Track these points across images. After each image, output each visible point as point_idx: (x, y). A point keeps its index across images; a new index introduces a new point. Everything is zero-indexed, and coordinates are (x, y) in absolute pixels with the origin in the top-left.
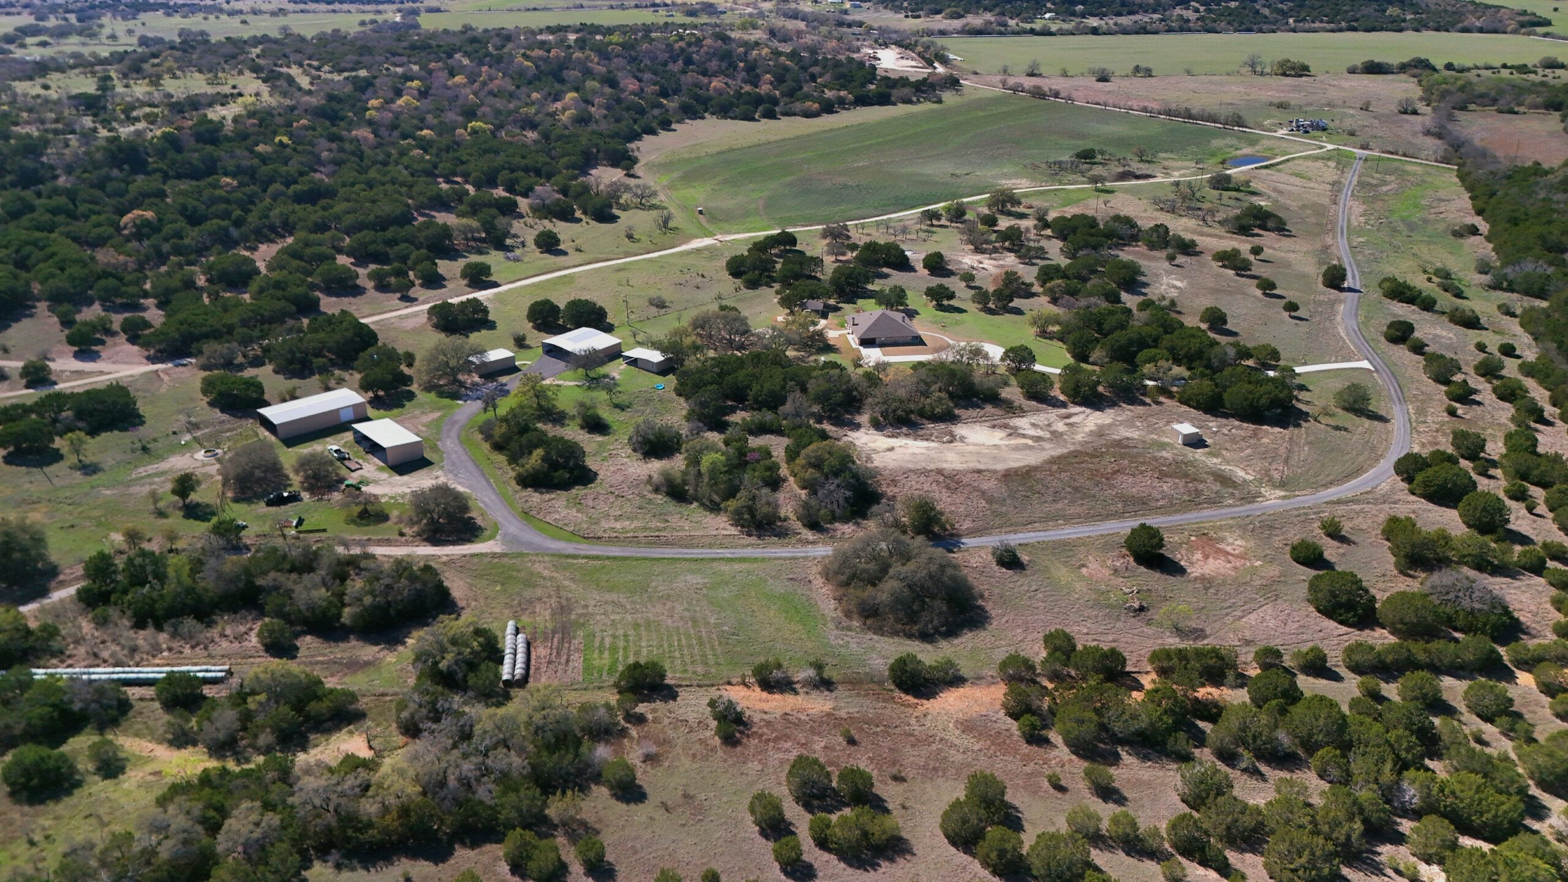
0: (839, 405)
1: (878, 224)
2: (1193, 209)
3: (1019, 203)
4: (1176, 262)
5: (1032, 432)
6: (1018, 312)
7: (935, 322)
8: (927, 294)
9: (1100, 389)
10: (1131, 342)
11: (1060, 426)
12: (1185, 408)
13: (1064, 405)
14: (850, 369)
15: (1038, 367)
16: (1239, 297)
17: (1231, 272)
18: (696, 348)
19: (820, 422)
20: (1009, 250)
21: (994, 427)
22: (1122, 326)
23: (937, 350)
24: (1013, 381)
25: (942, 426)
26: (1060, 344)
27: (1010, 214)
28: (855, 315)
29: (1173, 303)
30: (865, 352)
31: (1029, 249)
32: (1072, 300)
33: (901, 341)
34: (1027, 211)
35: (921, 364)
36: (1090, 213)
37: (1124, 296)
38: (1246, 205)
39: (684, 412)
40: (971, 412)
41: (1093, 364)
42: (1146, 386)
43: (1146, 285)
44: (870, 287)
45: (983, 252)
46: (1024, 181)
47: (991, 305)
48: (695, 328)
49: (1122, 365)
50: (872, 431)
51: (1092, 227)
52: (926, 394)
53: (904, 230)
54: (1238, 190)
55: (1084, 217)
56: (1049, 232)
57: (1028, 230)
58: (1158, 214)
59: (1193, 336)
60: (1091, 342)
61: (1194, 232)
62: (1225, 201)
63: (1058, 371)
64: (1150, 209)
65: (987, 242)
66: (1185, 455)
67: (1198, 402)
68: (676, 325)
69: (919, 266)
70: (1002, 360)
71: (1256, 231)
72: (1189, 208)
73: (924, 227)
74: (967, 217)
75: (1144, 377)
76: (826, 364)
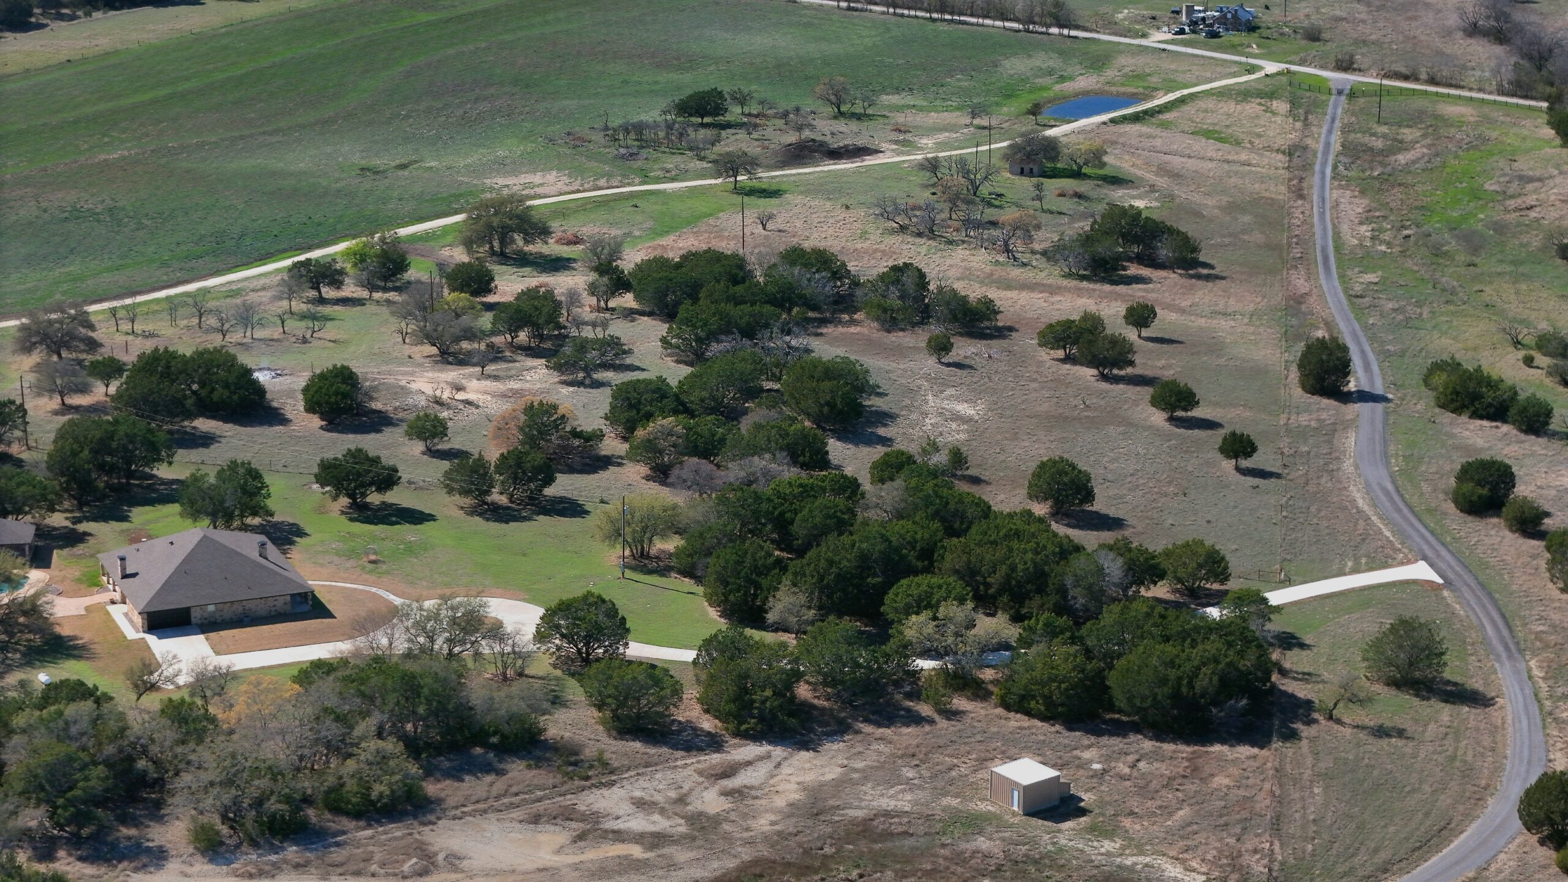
0: (101, 801)
1: (173, 306)
2: (978, 225)
3: (544, 232)
4: (953, 356)
5: (638, 823)
6: (570, 508)
7: (351, 554)
8: (322, 480)
9: (803, 691)
10: (865, 562)
11: (710, 801)
12: (1017, 721)
13: (715, 743)
14: (123, 696)
15: (636, 650)
16: (1112, 430)
17: (1088, 373)
19: (46, 854)
20: (531, 351)
21: (536, 819)
22: (842, 524)
23: (363, 626)
24: (574, 690)
25: (396, 831)
26: (688, 583)
27: (523, 260)
28: (127, 550)
29: (958, 458)
30: (160, 646)
31: (583, 346)
32: (705, 466)
33: (262, 608)
34: (566, 251)
35: (320, 667)
36: (727, 247)
37: (837, 449)
38: (1100, 208)
40: (474, 786)
41: (778, 628)
42: (915, 674)
43: (885, 417)
44: (163, 472)
45: (462, 360)
46: (552, 176)
47: (497, 497)
49: (849, 625)
50: (201, 866)
51: (735, 281)
52: (341, 749)
53: (247, 317)
54: (1077, 175)
55: (713, 257)
56: (628, 300)
57: (573, 297)
58: (895, 240)
59: (1018, 535)
60: (762, 571)
61: (989, 280)
62: (1052, 201)
63: (690, 655)
64: (875, 236)
65: (470, 335)
66: (1033, 842)
67: (1048, 700)
69: (295, 408)
70: (540, 636)
71: (1133, 270)
72: (968, 223)
73: (298, 306)
74: (411, 274)
75: (907, 650)
76: (53, 693)
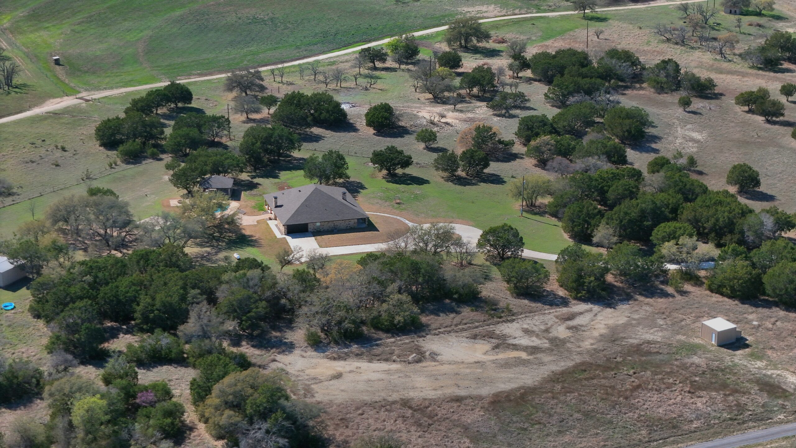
0: (263, 318)
1: (301, 69)
2: (707, 40)
3: (487, 37)
4: (692, 108)
5: (525, 341)
6: (497, 180)
7: (387, 199)
8: (374, 161)
9: (610, 278)
10: (643, 215)
11: (561, 331)
12: (716, 298)
13: (564, 302)
14: (275, 267)
15: (527, 253)
16: (771, 149)
17: (760, 119)
18: (59, 250)
19: (236, 343)
20: (479, 98)
21: (475, 337)
22: (632, 194)
23: (392, 236)
24: (495, 272)
25: (406, 340)
26: (554, 220)
27: (476, 51)
28: (278, 194)
29: (692, 161)
30: (294, 242)
31: (505, 97)
32: (565, 161)
33: (343, 225)
34: (497, 46)
35: (371, 257)
36: (579, 47)
37: (631, 154)
38: (771, 32)
39: (45, 341)
40: (445, 319)
41: (598, 245)
42: (666, 272)
43: (655, 138)
44: (296, 154)
45: (444, 101)
46: (492, 7)
47: (460, 173)
48: (56, 222)
49: (634, 246)
50: (311, 353)
51: (583, 65)
52: (381, 298)
53: (338, 76)
54: (759, 14)
55: (572, 53)
56: (528, 73)
57: (501, 71)
58: (664, 46)
59: (720, 203)
60: (592, 216)
61: (711, 68)
62: (746, 28)
63: (554, 257)
64: (654, 43)
65: (449, 89)
66: (721, 360)
67: (732, 289)
68: (29, 218)
69: (361, 123)
70: (480, 245)
71: (786, 65)
72: (702, 38)
73: (364, 71)
74: (420, 56)
75: (662, 259)
76: (242, 264)
